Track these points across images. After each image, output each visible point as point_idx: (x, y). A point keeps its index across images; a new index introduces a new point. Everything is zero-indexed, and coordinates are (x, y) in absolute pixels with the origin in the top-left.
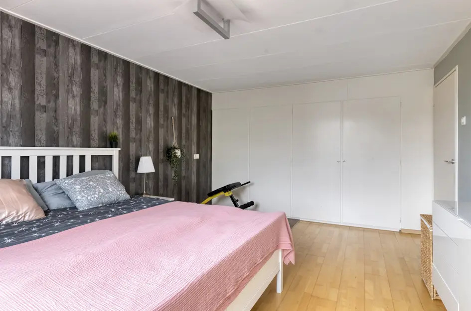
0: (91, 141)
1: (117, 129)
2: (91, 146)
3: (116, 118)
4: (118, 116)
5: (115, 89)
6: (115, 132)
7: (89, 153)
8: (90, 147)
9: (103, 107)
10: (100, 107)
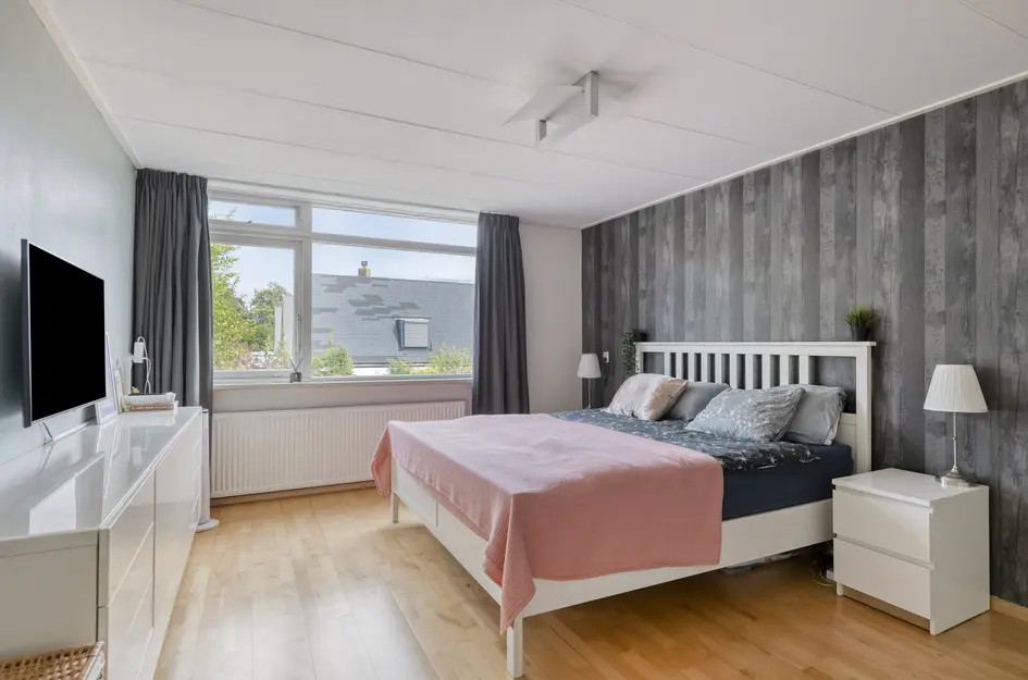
0: (822, 329)
1: (884, 294)
2: (822, 337)
3: (881, 270)
4: (885, 266)
5: (879, 204)
6: (879, 304)
7: (806, 350)
8: (818, 340)
9: (845, 257)
10: (839, 257)
